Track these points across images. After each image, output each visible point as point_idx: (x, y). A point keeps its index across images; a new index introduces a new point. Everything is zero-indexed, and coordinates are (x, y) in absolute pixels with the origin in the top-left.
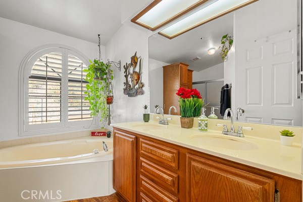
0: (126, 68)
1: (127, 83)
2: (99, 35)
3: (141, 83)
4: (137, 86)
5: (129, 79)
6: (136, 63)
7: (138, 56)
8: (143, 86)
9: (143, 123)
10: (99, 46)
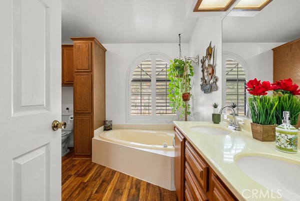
0: (203, 62)
1: (203, 79)
2: (180, 35)
3: (215, 77)
4: (212, 81)
5: (205, 74)
6: (211, 55)
7: (212, 46)
8: (216, 80)
9: (212, 124)
10: (180, 45)
